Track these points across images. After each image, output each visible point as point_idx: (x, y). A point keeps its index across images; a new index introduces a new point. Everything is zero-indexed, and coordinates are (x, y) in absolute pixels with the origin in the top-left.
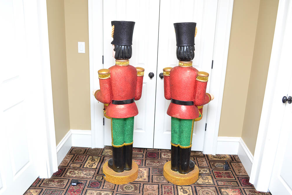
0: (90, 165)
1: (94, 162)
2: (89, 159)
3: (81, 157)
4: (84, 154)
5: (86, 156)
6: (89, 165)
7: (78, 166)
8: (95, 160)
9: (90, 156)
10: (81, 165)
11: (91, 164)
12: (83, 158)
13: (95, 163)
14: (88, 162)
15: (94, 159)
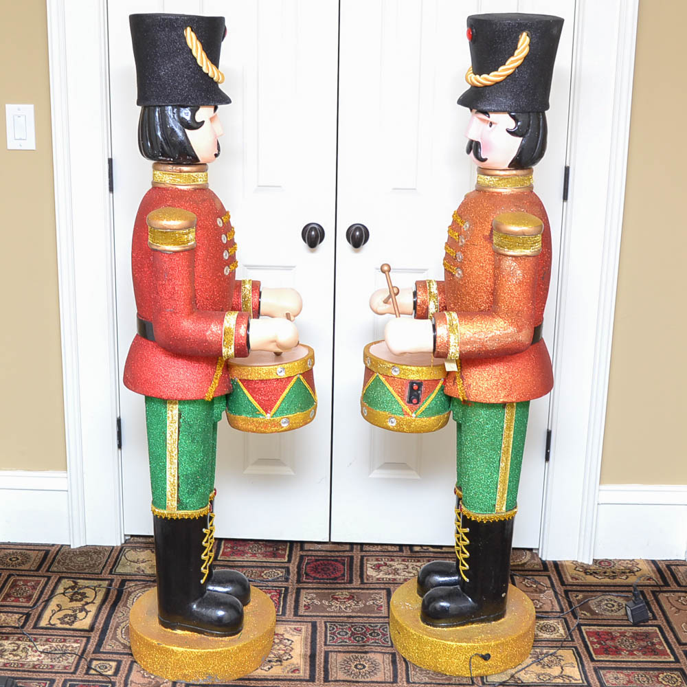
0: (66, 616)
1: (79, 604)
2: (60, 589)
3: (26, 583)
4: (38, 570)
5: (49, 578)
6: (61, 614)
7: (13, 619)
8: (84, 595)
9: (64, 581)
10: (28, 615)
11: (70, 612)
12: (34, 588)
13: (86, 607)
14: (58, 605)
15: (82, 591)
